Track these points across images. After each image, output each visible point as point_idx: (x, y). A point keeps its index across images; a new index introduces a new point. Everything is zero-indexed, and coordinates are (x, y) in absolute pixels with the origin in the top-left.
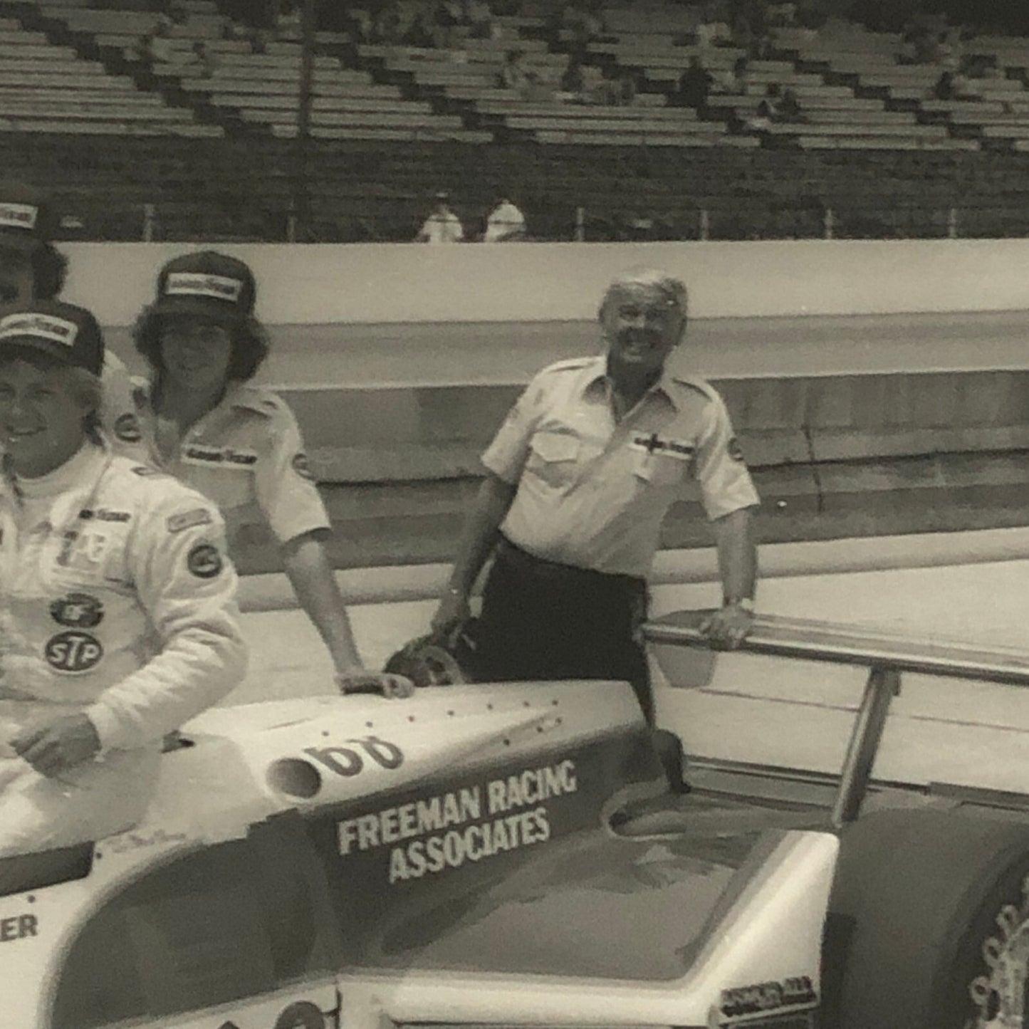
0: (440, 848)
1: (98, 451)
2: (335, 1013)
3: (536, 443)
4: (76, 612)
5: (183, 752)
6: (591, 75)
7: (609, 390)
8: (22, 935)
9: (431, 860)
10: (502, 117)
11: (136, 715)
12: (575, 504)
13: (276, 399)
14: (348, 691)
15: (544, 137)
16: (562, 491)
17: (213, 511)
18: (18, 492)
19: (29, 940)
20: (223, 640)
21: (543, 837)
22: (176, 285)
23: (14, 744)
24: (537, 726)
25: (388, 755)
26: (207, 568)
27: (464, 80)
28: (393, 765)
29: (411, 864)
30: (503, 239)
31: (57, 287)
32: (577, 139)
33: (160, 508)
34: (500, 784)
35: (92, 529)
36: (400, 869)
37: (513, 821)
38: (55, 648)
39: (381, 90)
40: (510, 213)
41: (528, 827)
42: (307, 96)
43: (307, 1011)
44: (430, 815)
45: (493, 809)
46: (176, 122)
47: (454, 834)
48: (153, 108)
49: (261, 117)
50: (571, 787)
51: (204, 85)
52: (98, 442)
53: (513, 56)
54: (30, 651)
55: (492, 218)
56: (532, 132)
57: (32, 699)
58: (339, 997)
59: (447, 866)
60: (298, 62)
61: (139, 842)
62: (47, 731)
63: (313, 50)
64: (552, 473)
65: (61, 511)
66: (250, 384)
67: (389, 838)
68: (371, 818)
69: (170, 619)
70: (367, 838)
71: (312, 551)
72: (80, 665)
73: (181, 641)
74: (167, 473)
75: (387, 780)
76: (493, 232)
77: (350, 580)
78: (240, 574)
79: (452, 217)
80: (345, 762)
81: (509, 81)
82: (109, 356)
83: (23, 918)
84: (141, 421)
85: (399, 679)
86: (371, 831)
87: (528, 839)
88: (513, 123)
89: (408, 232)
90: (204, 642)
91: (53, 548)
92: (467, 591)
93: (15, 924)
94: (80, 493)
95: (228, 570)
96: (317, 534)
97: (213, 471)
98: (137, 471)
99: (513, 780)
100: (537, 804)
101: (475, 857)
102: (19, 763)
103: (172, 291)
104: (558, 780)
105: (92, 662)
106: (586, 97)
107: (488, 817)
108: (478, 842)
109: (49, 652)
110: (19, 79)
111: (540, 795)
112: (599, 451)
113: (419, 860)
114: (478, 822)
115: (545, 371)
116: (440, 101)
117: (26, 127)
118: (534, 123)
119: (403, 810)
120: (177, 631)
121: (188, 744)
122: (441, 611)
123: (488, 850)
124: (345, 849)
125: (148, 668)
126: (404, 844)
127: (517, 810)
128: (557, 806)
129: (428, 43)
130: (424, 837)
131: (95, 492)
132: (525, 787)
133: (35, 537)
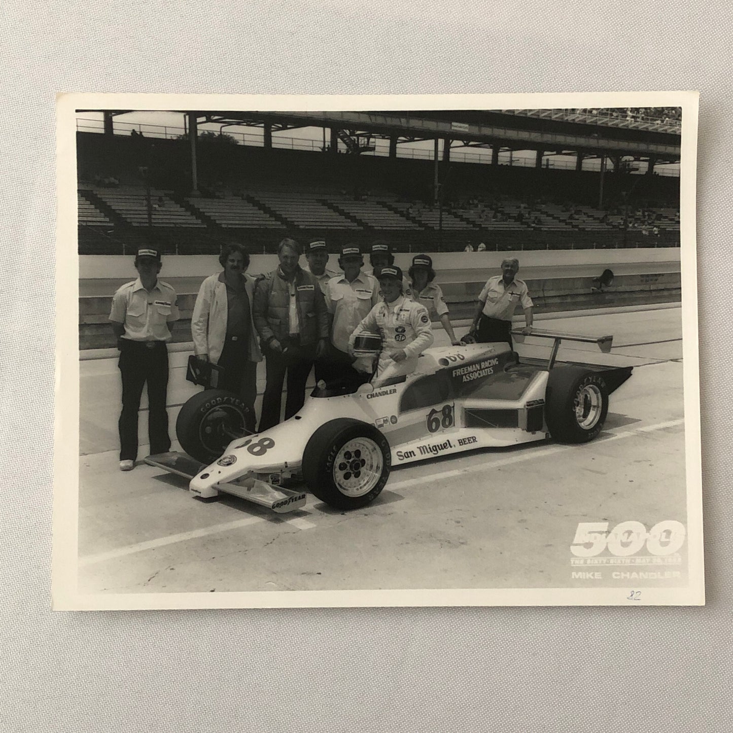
0: (472, 375)
1: (403, 297)
2: (453, 407)
3: (489, 294)
4: (400, 330)
5: (422, 357)
6: (499, 215)
7: (503, 282)
8: (394, 393)
9: (470, 378)
10: (481, 225)
11: (413, 350)
12: (497, 307)
13: (437, 286)
14: (454, 345)
15: (490, 229)
16: (494, 304)
17: (426, 309)
18: (388, 306)
19: (395, 394)
20: (429, 335)
21: (492, 373)
22: (416, 262)
23: (390, 356)
24: (490, 351)
25: (462, 357)
26: (425, 321)
27: (473, 217)
28: (462, 359)
29: (467, 379)
30: (481, 251)
31: (393, 263)
32: (496, 229)
33: (415, 308)
34: (483, 363)
35: (402, 313)
36: (465, 379)
37: (486, 370)
38: (397, 337)
39: (456, 219)
40: (483, 245)
41: (489, 371)
42: (441, 221)
43: (448, 407)
44: (470, 369)
45: (482, 368)
46: (415, 227)
47: (475, 373)
48: (409, 224)
49: (431, 225)
50: (497, 363)
51: (420, 219)
52: (403, 295)
53: (483, 211)
54: (392, 338)
55: (479, 246)
56: (487, 228)
57: (393, 347)
58: (454, 404)
59: (474, 379)
60: (439, 213)
61: (415, 375)
62: (396, 354)
63: (442, 211)
64: (492, 300)
65: (396, 309)
66: (432, 282)
67: (462, 374)
68: (459, 370)
69: (419, 331)
70: (458, 374)
71: (446, 317)
72: (401, 341)
73: (421, 335)
74: (416, 301)
75: (462, 362)
76: (479, 249)
77: (453, 323)
78: (432, 322)
79: (471, 246)
80: (453, 359)
81: (482, 217)
82: (403, 277)
83: (394, 390)
84: (411, 290)
85: (463, 342)
86: (459, 372)
87: (489, 374)
88: (483, 226)
89: (463, 250)
90: (425, 336)
91: (395, 317)
92: (476, 325)
93: (392, 391)
94: (400, 306)
95: (429, 321)
96: (446, 313)
97: (426, 301)
98: (411, 301)
99: (486, 362)
100: (491, 367)
101: (479, 377)
102: (391, 359)
103: (415, 263)
104: (495, 362)
105: (404, 340)
106: (498, 220)
107: (481, 369)
108: (479, 374)
109: (395, 338)
110: (383, 218)
111: (491, 365)
112: (501, 295)
113: (468, 378)
114: (479, 370)
115: (491, 278)
116: (468, 221)
117: (384, 228)
118: (487, 226)
119: (465, 368)
120: (420, 334)
121: (423, 356)
122: (471, 329)
123: (481, 376)
124: (454, 376)
125: (414, 341)
126: (465, 375)
127: (487, 368)
128: (494, 367)
129: (466, 209)
130: (469, 373)
131: (403, 305)
132: (488, 363)
133: (392, 315)
